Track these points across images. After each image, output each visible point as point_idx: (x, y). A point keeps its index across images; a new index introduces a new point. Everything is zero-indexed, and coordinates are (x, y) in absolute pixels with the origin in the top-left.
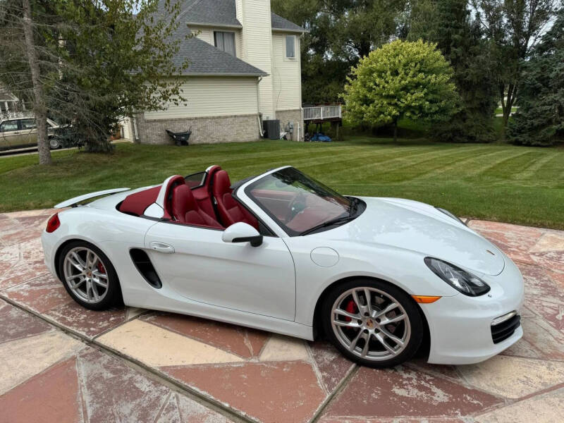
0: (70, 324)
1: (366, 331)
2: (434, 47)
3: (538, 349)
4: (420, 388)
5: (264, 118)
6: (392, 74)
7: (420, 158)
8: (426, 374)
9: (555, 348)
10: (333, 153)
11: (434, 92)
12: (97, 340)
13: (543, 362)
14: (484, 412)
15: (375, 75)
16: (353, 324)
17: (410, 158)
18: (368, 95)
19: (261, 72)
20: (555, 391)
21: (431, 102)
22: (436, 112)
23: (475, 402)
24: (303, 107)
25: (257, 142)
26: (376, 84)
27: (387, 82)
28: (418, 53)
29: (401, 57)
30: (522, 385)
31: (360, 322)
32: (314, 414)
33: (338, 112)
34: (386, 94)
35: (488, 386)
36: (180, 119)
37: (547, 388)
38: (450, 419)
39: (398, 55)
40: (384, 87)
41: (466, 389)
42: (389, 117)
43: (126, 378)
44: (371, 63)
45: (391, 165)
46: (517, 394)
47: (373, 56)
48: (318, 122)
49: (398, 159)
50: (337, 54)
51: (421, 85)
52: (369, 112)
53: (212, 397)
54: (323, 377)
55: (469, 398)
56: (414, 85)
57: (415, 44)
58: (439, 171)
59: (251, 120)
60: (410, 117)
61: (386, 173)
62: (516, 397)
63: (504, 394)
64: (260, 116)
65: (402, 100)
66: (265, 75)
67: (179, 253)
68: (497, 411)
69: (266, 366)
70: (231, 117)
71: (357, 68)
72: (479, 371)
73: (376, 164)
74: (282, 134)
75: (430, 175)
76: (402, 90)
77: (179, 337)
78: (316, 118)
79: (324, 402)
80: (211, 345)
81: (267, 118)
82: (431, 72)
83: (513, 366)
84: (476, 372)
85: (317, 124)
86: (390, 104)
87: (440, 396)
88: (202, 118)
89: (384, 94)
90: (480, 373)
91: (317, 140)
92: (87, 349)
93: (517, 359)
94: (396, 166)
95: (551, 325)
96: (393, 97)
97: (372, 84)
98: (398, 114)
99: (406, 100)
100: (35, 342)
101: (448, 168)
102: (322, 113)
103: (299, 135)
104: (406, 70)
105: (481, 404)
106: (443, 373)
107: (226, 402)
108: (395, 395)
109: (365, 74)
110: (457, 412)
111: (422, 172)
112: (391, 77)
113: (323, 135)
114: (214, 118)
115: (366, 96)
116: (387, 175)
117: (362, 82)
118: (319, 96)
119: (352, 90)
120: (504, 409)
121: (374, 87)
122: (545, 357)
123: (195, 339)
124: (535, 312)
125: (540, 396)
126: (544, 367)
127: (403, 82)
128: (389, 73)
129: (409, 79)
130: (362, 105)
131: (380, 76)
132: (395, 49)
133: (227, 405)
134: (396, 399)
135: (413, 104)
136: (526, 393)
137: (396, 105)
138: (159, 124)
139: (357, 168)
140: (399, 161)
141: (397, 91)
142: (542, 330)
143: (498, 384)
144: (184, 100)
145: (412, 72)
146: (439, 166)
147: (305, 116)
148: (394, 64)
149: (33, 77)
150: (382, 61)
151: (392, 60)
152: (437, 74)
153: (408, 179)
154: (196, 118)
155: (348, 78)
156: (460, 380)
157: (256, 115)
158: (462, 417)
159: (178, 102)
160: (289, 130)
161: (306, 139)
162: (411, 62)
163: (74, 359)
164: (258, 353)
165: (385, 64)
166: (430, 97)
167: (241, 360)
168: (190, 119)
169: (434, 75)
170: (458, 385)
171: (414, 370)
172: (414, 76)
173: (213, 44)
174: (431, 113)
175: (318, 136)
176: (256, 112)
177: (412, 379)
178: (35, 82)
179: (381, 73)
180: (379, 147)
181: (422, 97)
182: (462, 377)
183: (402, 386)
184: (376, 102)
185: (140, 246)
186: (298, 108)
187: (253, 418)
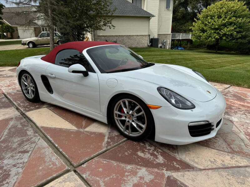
0: (20, 106)
1: (129, 121)
2: (243, 4)
3: (231, 148)
4: (152, 154)
5: (151, 37)
6: (218, 18)
7: (226, 60)
8: (160, 149)
9: (242, 149)
10: (181, 54)
11: (240, 27)
12: (25, 113)
13: (230, 154)
14: (179, 171)
15: (209, 18)
16: (123, 118)
17: (219, 59)
18: (204, 28)
19: (151, 15)
20: (228, 170)
21: (238, 32)
22: (240, 38)
23: (177, 166)
24: (172, 32)
25: (146, 48)
26: (209, 23)
27: (215, 21)
28: (233, 7)
29: (224, 9)
30: (209, 163)
31: (126, 117)
32: (92, 156)
33: (190, 36)
34: (214, 27)
35: (190, 160)
36: (112, 36)
37: (224, 167)
38: (158, 171)
39: (222, 8)
40: (213, 24)
41: (177, 159)
42: (214, 39)
43: (25, 128)
44: (207, 12)
45: (208, 62)
46: (203, 167)
47: (209, 8)
48: (179, 40)
49: (213, 59)
50: (193, 8)
51: (233, 23)
52: (204, 36)
53: (53, 141)
54: (108, 141)
55: (175, 163)
56: (229, 23)
57: (233, 2)
58: (233, 66)
59: (144, 37)
60: (225, 40)
61: (204, 65)
62: (202, 168)
63: (196, 165)
64: (149, 36)
65: (222, 31)
66: (153, 16)
67: (57, 78)
68: (187, 173)
69: (85, 133)
70: (135, 36)
71: (200, 14)
72: (189, 152)
73: (201, 60)
74: (160, 45)
75: (227, 67)
76: (222, 26)
77: (58, 116)
78: (178, 39)
79: (100, 152)
80: (68, 121)
81: (153, 37)
82: (239, 17)
83: (210, 153)
84: (187, 153)
85: (178, 41)
86: (215, 33)
87: (161, 159)
88: (122, 36)
89: (212, 27)
90: (189, 153)
91: (177, 49)
92: (19, 116)
93: (215, 151)
94: (210, 62)
95: (247, 137)
96: (217, 29)
97: (206, 22)
98: (219, 37)
99: (224, 31)
100: (3, 111)
101: (238, 65)
102: (181, 36)
103: (168, 46)
104: (226, 16)
105: (180, 168)
106: (169, 150)
107: (57, 144)
108: (137, 155)
109: (203, 17)
110: (164, 169)
111: (223, 66)
112: (217, 19)
113: (181, 46)
114: (127, 36)
115: (203, 29)
116: (204, 66)
117: (202, 21)
118: (181, 28)
119: (197, 25)
120: (191, 172)
121: (208, 24)
122: (233, 152)
123: (63, 118)
124: (241, 130)
125: (217, 170)
126: (229, 157)
127: (223, 21)
128: (216, 17)
129: (227, 20)
130: (201, 33)
131: (211, 18)
132: (221, 5)
133: (57, 145)
134: (136, 157)
135: (228, 33)
136: (210, 167)
137: (218, 33)
138: (103, 38)
139: (190, 62)
140: (213, 60)
141: (220, 26)
142: (239, 139)
143: (196, 160)
144: (114, 27)
145: (229, 17)
146: (233, 64)
147: (172, 38)
148: (220, 13)
149: (49, 13)
150: (214, 11)
151: (219, 10)
152: (243, 18)
153: (214, 68)
154: (119, 36)
155: (195, 19)
156: (176, 155)
157: (147, 35)
158: (165, 172)
159: (111, 27)
160: (164, 44)
161: (172, 48)
162: (230, 11)
163: (12, 119)
164: (85, 127)
165: (215, 12)
166: (238, 30)
167: (76, 129)
168: (117, 36)
169: (241, 19)
170: (174, 157)
171: (154, 146)
172: (230, 18)
173: (132, 2)
174: (236, 38)
175: (178, 47)
176: (147, 34)
177: (151, 149)
178: (50, 15)
179: (212, 17)
180: (207, 54)
181: (233, 30)
182: (178, 153)
183: (143, 152)
184: (208, 31)
185: (44, 74)
186: (169, 33)
187: (63, 153)
